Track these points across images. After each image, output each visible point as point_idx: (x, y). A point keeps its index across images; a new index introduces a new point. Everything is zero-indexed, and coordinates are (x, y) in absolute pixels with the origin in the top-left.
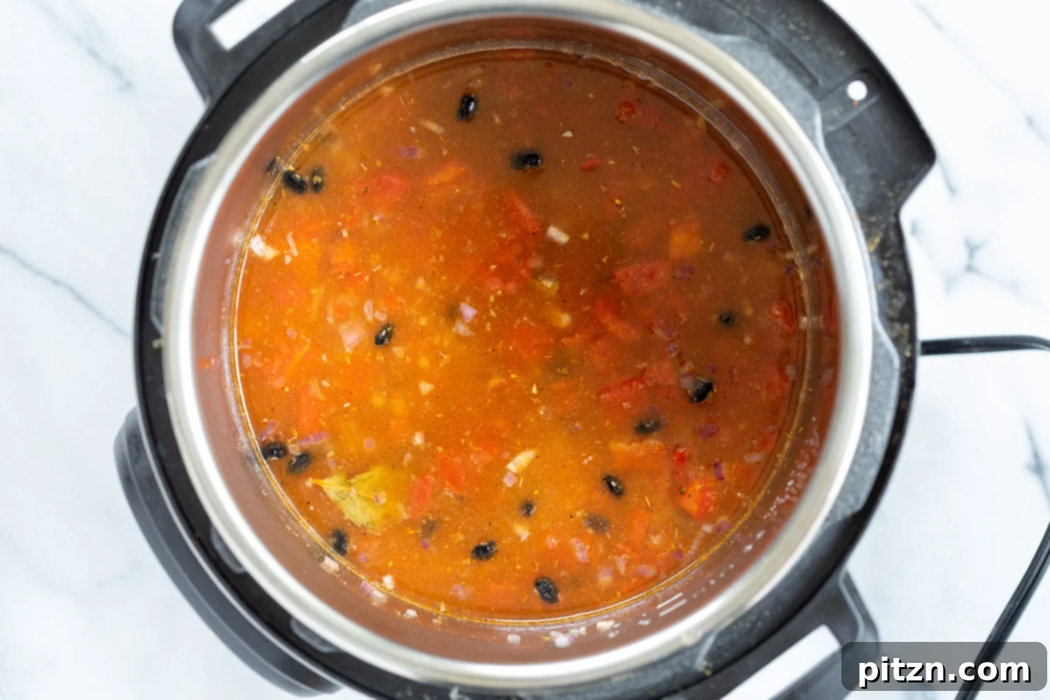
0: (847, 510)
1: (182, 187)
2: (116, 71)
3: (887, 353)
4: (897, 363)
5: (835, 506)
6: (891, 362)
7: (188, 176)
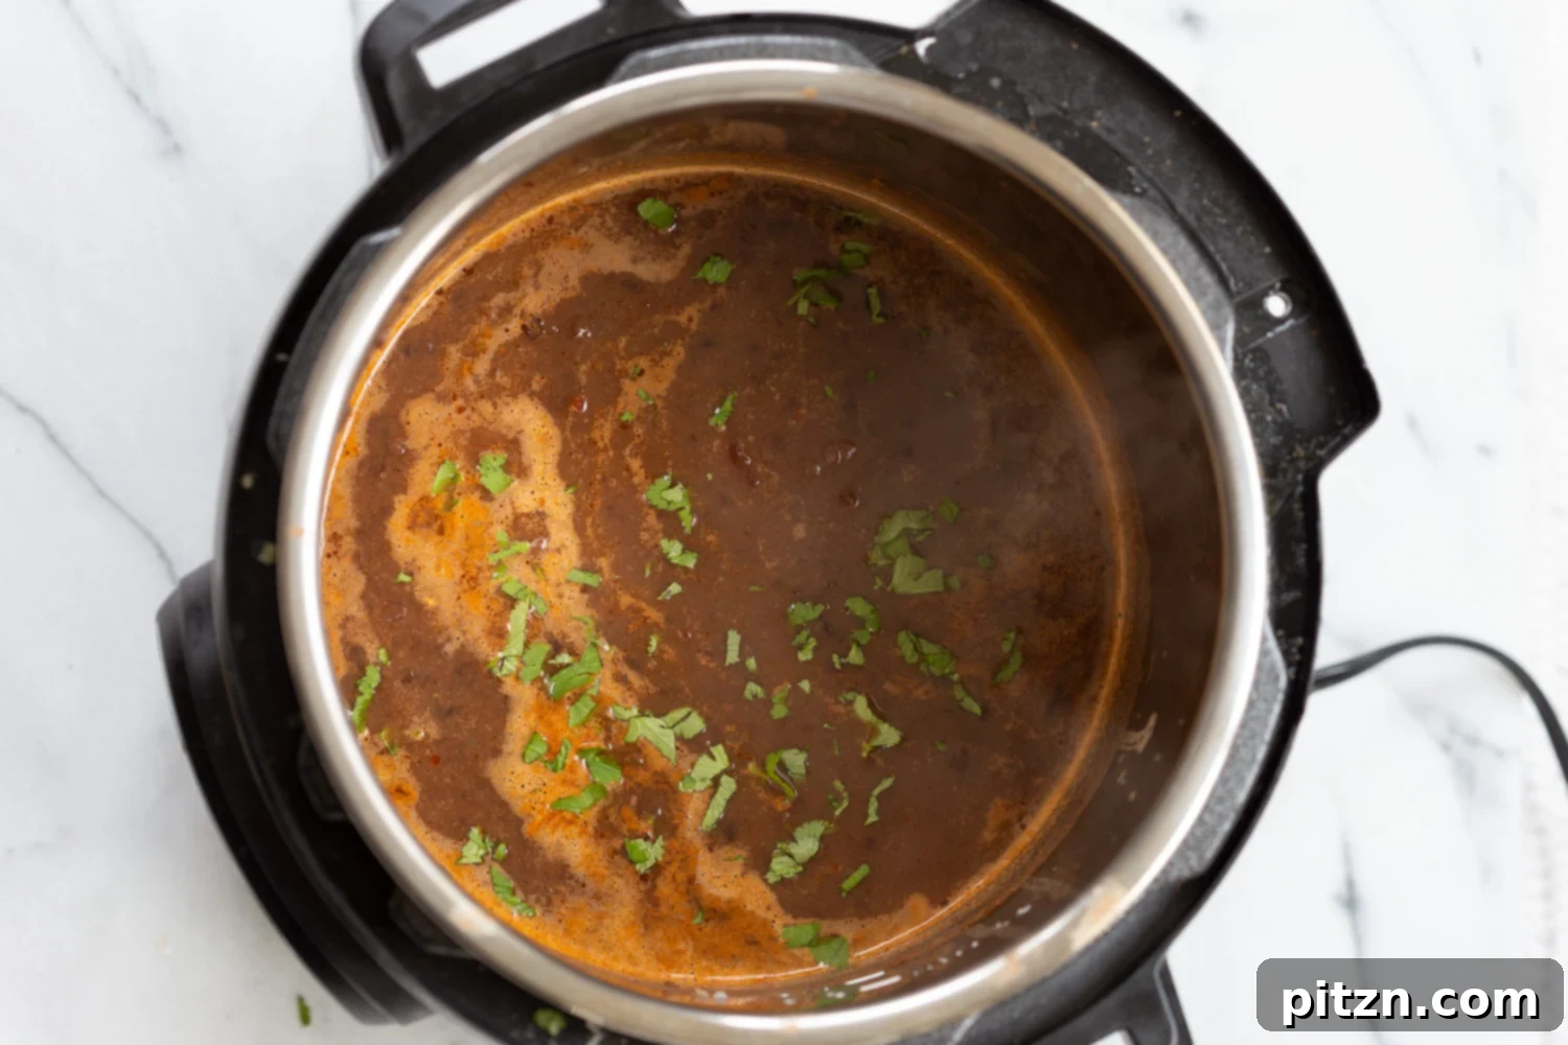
0: (1184, 872)
1: (344, 265)
2: (163, 125)
3: (1273, 667)
4: (1283, 682)
5: (1170, 864)
6: (1277, 678)
7: (355, 251)
